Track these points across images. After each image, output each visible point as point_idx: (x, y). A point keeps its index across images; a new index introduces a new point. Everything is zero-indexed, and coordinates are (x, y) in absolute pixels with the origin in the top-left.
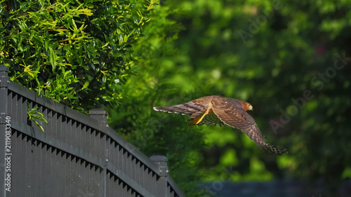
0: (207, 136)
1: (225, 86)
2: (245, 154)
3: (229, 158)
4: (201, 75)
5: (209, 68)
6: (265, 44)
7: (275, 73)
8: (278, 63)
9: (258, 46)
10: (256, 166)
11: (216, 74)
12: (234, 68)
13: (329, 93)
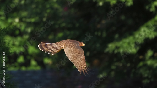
0: (11, 49)
1: (21, 26)
2: (28, 57)
3: (21, 59)
4: (10, 20)
5: (14, 18)
6: (40, 6)
7: (44, 19)
8: (46, 15)
9: (37, 7)
10: (33, 63)
11: (17, 20)
12: (25, 17)
13: (69, 29)
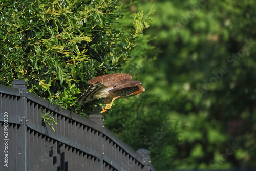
0: (181, 134)
1: (194, 96)
2: (210, 149)
3: (197, 152)
4: (175, 87)
5: (181, 83)
6: (224, 65)
7: (232, 86)
8: (234, 78)
9: (219, 66)
11: (187, 87)
12: (201, 82)
